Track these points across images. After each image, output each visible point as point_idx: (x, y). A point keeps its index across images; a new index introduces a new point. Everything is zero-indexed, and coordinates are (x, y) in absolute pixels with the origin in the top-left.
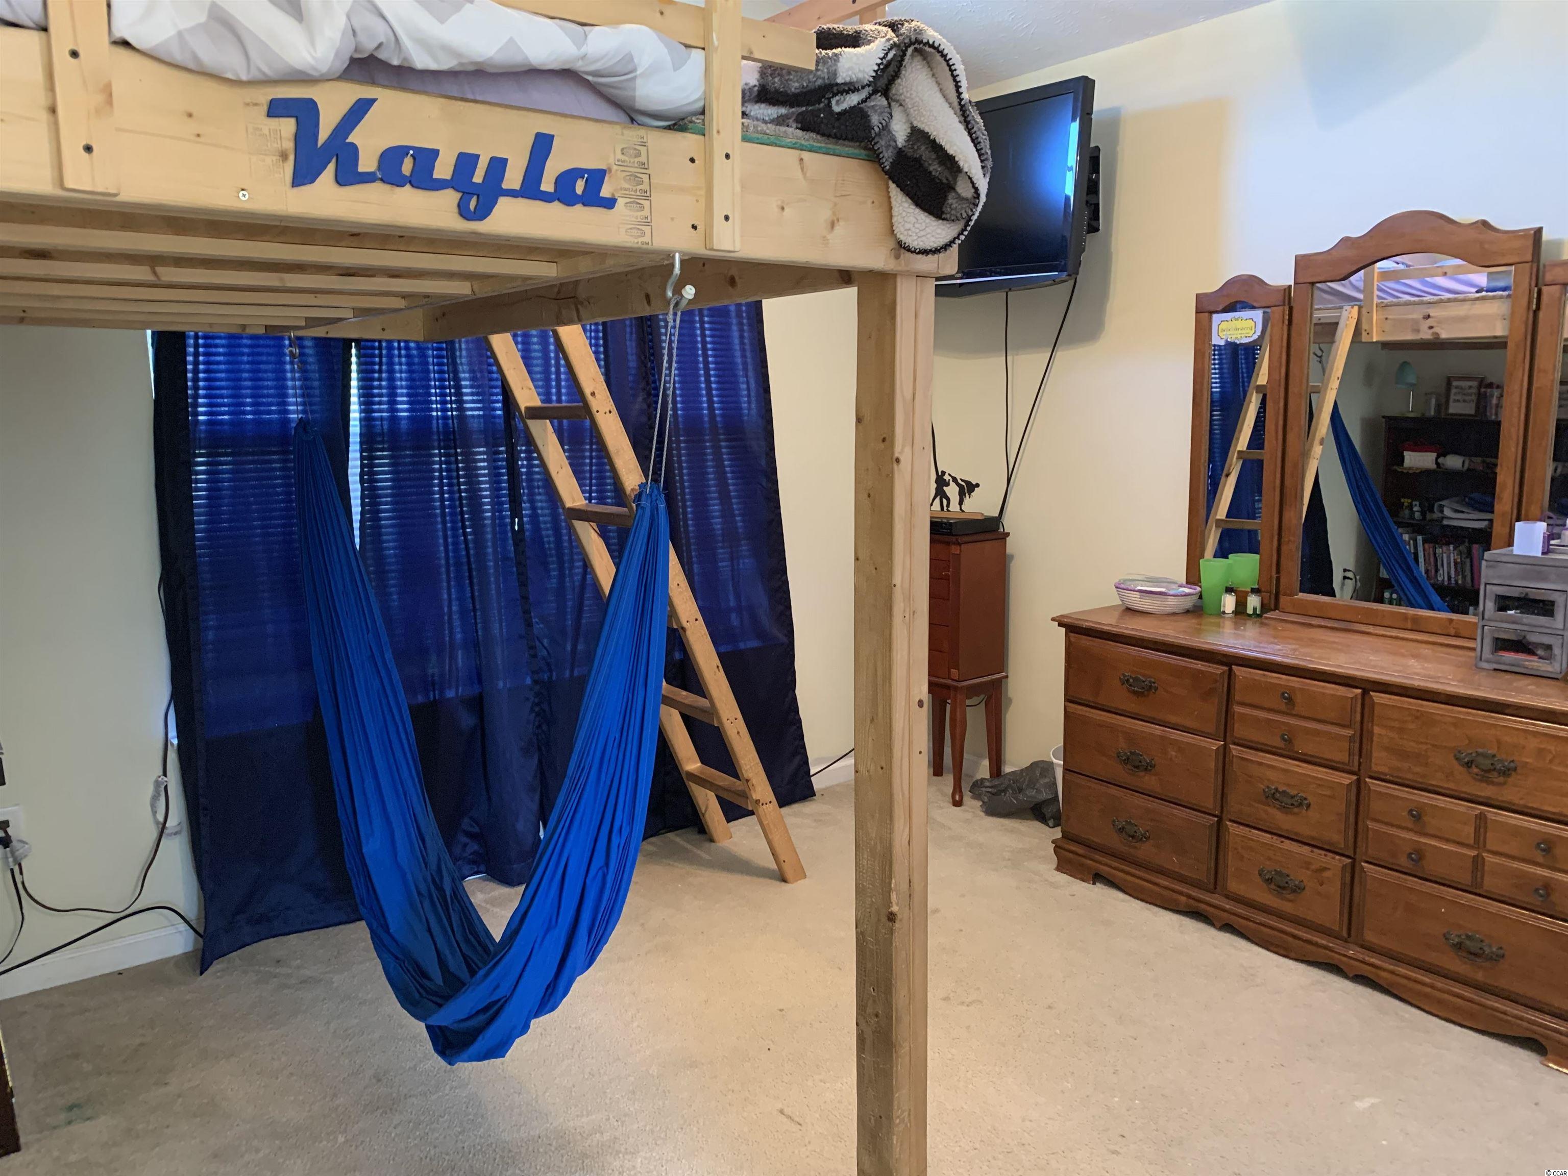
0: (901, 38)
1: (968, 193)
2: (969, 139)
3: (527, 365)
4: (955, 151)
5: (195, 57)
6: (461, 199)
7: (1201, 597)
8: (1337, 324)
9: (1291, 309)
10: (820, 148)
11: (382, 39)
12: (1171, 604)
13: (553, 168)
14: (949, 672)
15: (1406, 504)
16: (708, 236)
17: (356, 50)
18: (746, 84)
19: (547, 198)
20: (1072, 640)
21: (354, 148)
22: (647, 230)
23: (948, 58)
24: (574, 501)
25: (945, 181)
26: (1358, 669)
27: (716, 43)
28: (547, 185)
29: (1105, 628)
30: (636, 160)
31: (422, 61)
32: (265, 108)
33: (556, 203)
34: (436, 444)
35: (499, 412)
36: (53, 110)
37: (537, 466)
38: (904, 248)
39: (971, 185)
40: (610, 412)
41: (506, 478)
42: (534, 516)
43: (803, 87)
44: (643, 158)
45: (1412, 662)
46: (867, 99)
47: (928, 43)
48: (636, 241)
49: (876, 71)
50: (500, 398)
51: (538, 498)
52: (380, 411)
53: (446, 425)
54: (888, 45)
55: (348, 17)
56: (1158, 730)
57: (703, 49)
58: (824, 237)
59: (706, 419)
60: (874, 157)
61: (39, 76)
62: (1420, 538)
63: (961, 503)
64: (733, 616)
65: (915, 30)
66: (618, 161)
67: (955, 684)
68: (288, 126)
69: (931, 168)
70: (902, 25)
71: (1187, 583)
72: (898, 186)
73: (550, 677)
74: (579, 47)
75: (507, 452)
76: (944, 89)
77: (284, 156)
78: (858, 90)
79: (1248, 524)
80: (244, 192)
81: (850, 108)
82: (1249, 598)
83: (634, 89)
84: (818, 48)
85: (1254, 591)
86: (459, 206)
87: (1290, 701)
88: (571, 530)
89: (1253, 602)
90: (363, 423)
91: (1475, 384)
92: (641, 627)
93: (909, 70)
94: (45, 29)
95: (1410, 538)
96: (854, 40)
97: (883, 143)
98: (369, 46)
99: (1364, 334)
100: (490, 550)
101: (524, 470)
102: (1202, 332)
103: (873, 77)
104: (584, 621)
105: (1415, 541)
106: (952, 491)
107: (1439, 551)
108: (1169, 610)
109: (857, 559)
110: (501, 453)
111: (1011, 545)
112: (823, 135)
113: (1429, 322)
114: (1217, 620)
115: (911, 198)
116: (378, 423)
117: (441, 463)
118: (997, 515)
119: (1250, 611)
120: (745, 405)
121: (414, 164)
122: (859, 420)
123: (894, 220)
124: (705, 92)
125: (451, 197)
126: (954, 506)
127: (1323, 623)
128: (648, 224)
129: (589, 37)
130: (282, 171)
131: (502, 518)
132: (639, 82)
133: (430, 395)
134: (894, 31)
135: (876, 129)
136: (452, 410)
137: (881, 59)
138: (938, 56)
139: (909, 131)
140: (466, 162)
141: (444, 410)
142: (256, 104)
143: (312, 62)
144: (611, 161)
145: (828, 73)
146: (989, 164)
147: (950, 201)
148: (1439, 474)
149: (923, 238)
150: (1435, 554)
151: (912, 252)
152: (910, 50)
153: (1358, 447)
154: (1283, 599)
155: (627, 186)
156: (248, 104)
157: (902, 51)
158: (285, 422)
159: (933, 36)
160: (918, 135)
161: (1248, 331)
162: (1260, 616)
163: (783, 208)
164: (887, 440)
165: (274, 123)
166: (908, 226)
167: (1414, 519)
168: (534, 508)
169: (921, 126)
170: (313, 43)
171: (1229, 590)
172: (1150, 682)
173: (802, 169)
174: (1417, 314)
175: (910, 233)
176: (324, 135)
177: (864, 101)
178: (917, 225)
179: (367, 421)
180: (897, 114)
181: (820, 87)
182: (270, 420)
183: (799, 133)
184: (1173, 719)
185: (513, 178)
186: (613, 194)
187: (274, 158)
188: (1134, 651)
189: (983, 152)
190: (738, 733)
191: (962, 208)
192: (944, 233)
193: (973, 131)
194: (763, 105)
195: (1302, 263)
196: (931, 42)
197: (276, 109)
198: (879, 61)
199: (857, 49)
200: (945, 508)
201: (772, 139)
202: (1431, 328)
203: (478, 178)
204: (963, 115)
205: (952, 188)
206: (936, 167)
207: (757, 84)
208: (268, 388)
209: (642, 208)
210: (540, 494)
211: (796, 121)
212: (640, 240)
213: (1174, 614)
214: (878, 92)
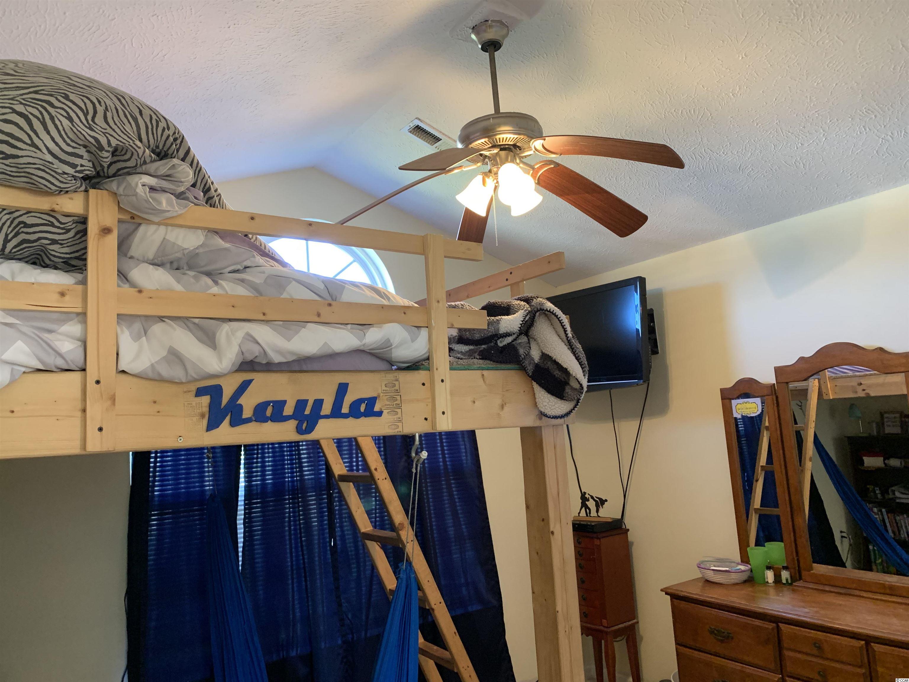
0: (533, 308)
1: (577, 386)
2: (574, 357)
3: (339, 451)
4: (567, 366)
5: (159, 374)
6: (298, 424)
7: (751, 571)
8: (807, 389)
9: (777, 397)
10: (493, 367)
11: (257, 354)
12: (735, 578)
13: (349, 399)
14: (601, 621)
15: (871, 489)
16: (434, 424)
17: (243, 359)
18: (451, 335)
19: (345, 416)
20: (675, 604)
21: (241, 406)
22: (400, 424)
23: (558, 317)
24: (366, 528)
25: (563, 380)
26: (858, 628)
27: (434, 325)
28: (345, 410)
29: (695, 596)
30: (393, 389)
31: (277, 359)
32: (195, 392)
33: (351, 417)
34: (287, 493)
35: (323, 475)
36: (84, 411)
37: (345, 509)
38: (544, 415)
39: (577, 382)
40: (386, 479)
41: (326, 513)
42: (343, 537)
43: (482, 336)
44: (397, 387)
45: (894, 621)
46: (516, 338)
47: (547, 310)
48: (394, 431)
49: (520, 328)
50: (324, 467)
51: (345, 524)
52: (256, 481)
53: (293, 486)
54: (525, 313)
55: (240, 346)
56: (738, 666)
57: (427, 327)
58: (499, 414)
59: (442, 468)
60: (523, 369)
61: (78, 394)
62: (883, 510)
63: (597, 511)
64: (464, 589)
65: (539, 304)
66: (384, 390)
67: (606, 629)
68: (206, 400)
69: (555, 373)
70: (532, 300)
71: (742, 561)
72: (537, 383)
73: (353, 638)
74: (360, 340)
75: (327, 498)
76: (558, 331)
77: (203, 416)
78: (511, 335)
79: (774, 511)
80: (181, 438)
81: (508, 344)
82: (782, 573)
83: (391, 353)
84: (488, 316)
85: (785, 568)
86: (297, 428)
87: (820, 648)
88: (364, 546)
89: (785, 575)
90: (246, 489)
91: (898, 415)
92: (402, 652)
93: (538, 323)
94: (84, 370)
95: (878, 511)
96: (507, 310)
97: (527, 362)
98: (249, 357)
99: (824, 395)
100: (317, 559)
101: (337, 508)
102: (727, 411)
103: (519, 330)
104: (373, 599)
105: (881, 511)
106: (591, 504)
107: (898, 518)
108: (733, 581)
109: (533, 593)
110: (324, 499)
111: (631, 536)
112: (494, 361)
113: (862, 387)
114: (764, 588)
115: (545, 389)
116: (255, 488)
117: (289, 508)
118: (620, 517)
119: (784, 581)
120: (464, 458)
121: (273, 410)
122: (527, 507)
123: (537, 400)
124: (429, 349)
125: (292, 424)
126: (594, 513)
127: (832, 589)
128: (400, 421)
129: (366, 335)
130: (201, 424)
131: (324, 538)
132: (393, 350)
133: (285, 469)
134: (528, 303)
135: (523, 356)
136: (297, 476)
137: (522, 321)
138: (553, 316)
139: (541, 354)
140: (301, 404)
141: (292, 477)
142: (190, 391)
143: (219, 370)
144: (380, 391)
145: (494, 329)
146: (587, 369)
147: (567, 391)
148: (886, 471)
149: (554, 410)
150: (896, 520)
151: (549, 417)
152: (538, 314)
153: (834, 458)
154: (804, 573)
155: (388, 403)
156: (185, 392)
157: (533, 314)
158: (203, 492)
159: (549, 307)
160: (545, 357)
161: (754, 409)
162: (791, 584)
163: (474, 402)
164: (545, 520)
165: (198, 399)
166: (545, 404)
167: (877, 498)
168: (342, 531)
169: (546, 352)
170: (221, 361)
171: (769, 568)
172: (728, 633)
173: (484, 380)
174: (854, 383)
175: (546, 407)
176: (225, 400)
177: (515, 340)
178: (550, 403)
179: (248, 488)
180: (533, 345)
181: (491, 336)
182: (194, 492)
183: (481, 361)
184: (746, 659)
185: (326, 409)
186: (381, 409)
187: (198, 417)
188: (715, 611)
189: (583, 363)
190: (470, 676)
191: (574, 394)
192: (565, 407)
193: (576, 353)
194: (461, 345)
195: (779, 371)
196: (548, 310)
197: (200, 392)
198: (521, 323)
199: (509, 317)
200: (589, 515)
201: (466, 367)
202: (864, 390)
203: (307, 412)
204: (570, 345)
205: (567, 383)
206: (558, 372)
207: (457, 335)
208: (194, 473)
209: (397, 413)
210: (346, 522)
211: (479, 355)
212: (396, 430)
213: (737, 584)
214: (523, 333)
